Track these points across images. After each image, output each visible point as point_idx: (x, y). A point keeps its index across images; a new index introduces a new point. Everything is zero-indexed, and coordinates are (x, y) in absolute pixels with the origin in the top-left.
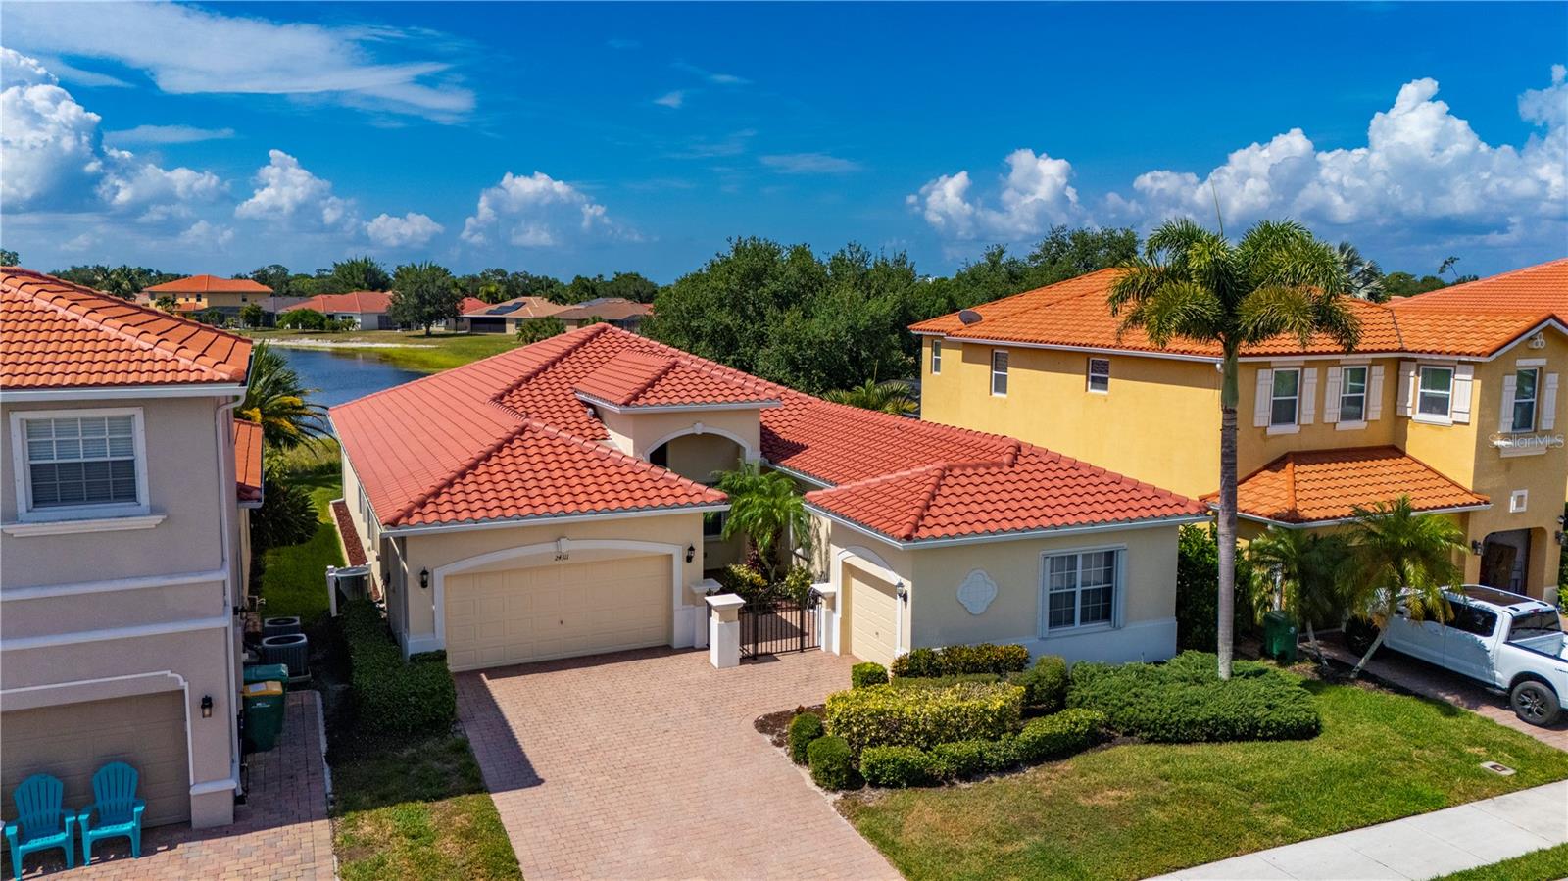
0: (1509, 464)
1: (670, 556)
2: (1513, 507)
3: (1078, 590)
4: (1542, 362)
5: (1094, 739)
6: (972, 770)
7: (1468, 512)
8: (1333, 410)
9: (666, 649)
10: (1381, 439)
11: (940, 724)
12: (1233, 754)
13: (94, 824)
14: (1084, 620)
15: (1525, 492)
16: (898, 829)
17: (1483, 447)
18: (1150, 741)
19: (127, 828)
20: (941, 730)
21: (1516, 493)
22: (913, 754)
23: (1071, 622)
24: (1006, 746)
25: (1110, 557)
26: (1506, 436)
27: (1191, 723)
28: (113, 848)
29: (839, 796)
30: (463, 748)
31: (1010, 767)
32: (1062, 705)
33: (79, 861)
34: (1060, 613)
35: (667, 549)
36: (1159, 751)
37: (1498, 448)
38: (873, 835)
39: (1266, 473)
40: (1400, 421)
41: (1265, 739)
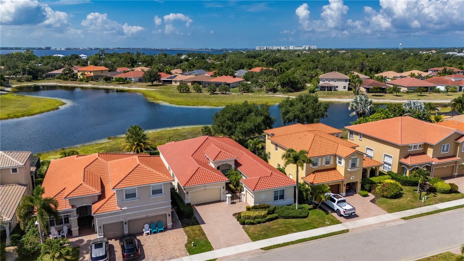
0: (350, 172)
1: (221, 188)
2: (351, 179)
3: (279, 195)
4: (357, 157)
5: (277, 218)
6: (259, 223)
7: (343, 181)
8: (324, 163)
9: (220, 201)
10: (333, 167)
11: (256, 217)
12: (294, 220)
13: (159, 229)
14: (280, 199)
15: (354, 177)
16: (249, 231)
17: (346, 171)
18: (284, 218)
19: (162, 229)
20: (256, 218)
21: (352, 177)
22: (252, 221)
23: (278, 199)
24: (264, 220)
25: (283, 190)
26: (350, 169)
27: (289, 216)
28: (161, 231)
29: (242, 226)
30: (195, 218)
31: (264, 222)
32: (273, 213)
33: (158, 233)
34: (276, 198)
35: (220, 187)
36: (285, 220)
37: (348, 171)
38: (246, 231)
39: (312, 174)
40: (336, 164)
41: (299, 218)
